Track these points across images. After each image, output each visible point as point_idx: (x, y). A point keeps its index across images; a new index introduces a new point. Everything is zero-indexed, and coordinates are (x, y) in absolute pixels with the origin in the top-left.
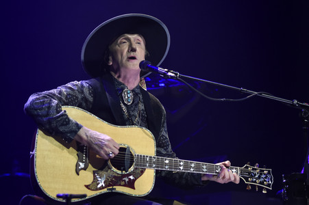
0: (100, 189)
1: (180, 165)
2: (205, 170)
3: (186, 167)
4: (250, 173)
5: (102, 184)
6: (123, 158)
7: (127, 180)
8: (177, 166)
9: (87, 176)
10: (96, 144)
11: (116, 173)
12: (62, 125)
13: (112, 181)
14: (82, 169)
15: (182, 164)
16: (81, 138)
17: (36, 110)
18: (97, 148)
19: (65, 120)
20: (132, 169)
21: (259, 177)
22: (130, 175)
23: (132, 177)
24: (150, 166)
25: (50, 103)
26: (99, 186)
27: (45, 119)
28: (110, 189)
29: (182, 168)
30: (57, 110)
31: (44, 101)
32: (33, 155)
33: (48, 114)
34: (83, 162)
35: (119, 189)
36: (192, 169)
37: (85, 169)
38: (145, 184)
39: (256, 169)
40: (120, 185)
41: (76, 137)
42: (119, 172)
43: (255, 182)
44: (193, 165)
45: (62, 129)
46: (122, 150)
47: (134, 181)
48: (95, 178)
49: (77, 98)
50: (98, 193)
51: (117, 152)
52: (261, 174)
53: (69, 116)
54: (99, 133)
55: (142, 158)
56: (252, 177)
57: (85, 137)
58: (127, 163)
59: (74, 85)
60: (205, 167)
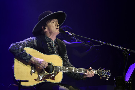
0: (41, 80)
1: (73, 70)
2: (83, 71)
3: (75, 70)
4: (101, 72)
5: (41, 78)
6: (50, 68)
7: (51, 77)
8: (71, 70)
9: (35, 76)
10: (38, 63)
11: (47, 74)
12: (24, 56)
13: (45, 77)
14: (33, 73)
15: (73, 69)
16: (32, 61)
17: (13, 50)
18: (39, 65)
19: (25, 54)
20: (53, 72)
21: (105, 73)
22: (52, 74)
23: (53, 75)
24: (61, 71)
25: (19, 47)
26: (40, 79)
27: (17, 54)
28: (45, 81)
29: (73, 71)
30: (21, 50)
31: (16, 47)
32: (13, 68)
33: (18, 52)
34: (33, 70)
35: (48, 80)
36: (78, 71)
37: (34, 73)
38: (59, 78)
39: (103, 70)
40: (49, 79)
41: (30, 61)
42: (48, 73)
43: (103, 75)
44: (78, 70)
45: (24, 58)
46: (49, 64)
47: (54, 77)
48: (38, 76)
49: (31, 45)
50: (40, 82)
51: (47, 65)
52: (106, 72)
53: (27, 52)
54: (39, 59)
55: (58, 67)
56: (102, 74)
57: (33, 61)
58: (51, 70)
59: (30, 40)
60: (83, 70)
